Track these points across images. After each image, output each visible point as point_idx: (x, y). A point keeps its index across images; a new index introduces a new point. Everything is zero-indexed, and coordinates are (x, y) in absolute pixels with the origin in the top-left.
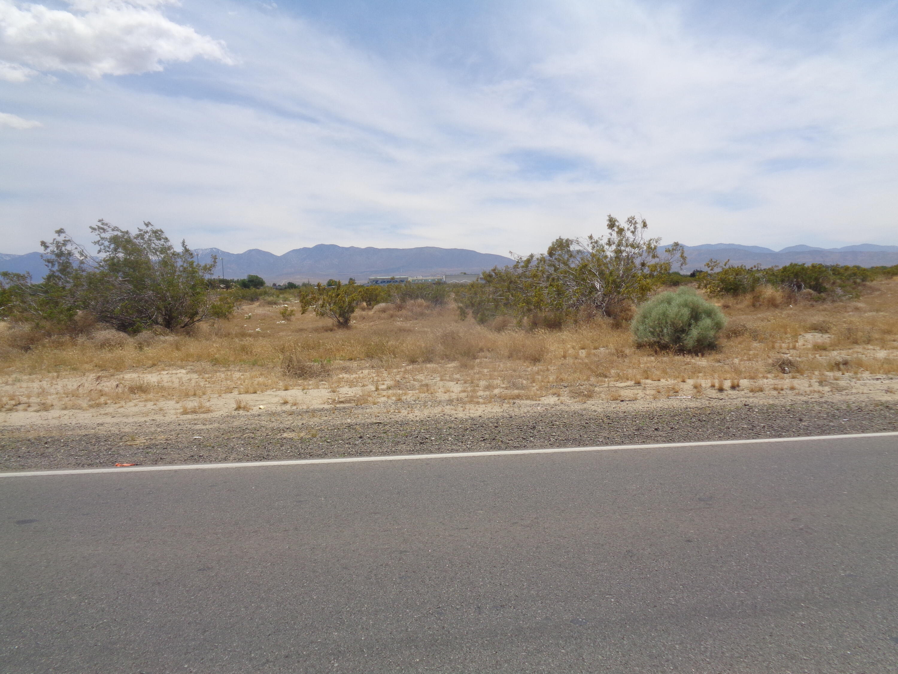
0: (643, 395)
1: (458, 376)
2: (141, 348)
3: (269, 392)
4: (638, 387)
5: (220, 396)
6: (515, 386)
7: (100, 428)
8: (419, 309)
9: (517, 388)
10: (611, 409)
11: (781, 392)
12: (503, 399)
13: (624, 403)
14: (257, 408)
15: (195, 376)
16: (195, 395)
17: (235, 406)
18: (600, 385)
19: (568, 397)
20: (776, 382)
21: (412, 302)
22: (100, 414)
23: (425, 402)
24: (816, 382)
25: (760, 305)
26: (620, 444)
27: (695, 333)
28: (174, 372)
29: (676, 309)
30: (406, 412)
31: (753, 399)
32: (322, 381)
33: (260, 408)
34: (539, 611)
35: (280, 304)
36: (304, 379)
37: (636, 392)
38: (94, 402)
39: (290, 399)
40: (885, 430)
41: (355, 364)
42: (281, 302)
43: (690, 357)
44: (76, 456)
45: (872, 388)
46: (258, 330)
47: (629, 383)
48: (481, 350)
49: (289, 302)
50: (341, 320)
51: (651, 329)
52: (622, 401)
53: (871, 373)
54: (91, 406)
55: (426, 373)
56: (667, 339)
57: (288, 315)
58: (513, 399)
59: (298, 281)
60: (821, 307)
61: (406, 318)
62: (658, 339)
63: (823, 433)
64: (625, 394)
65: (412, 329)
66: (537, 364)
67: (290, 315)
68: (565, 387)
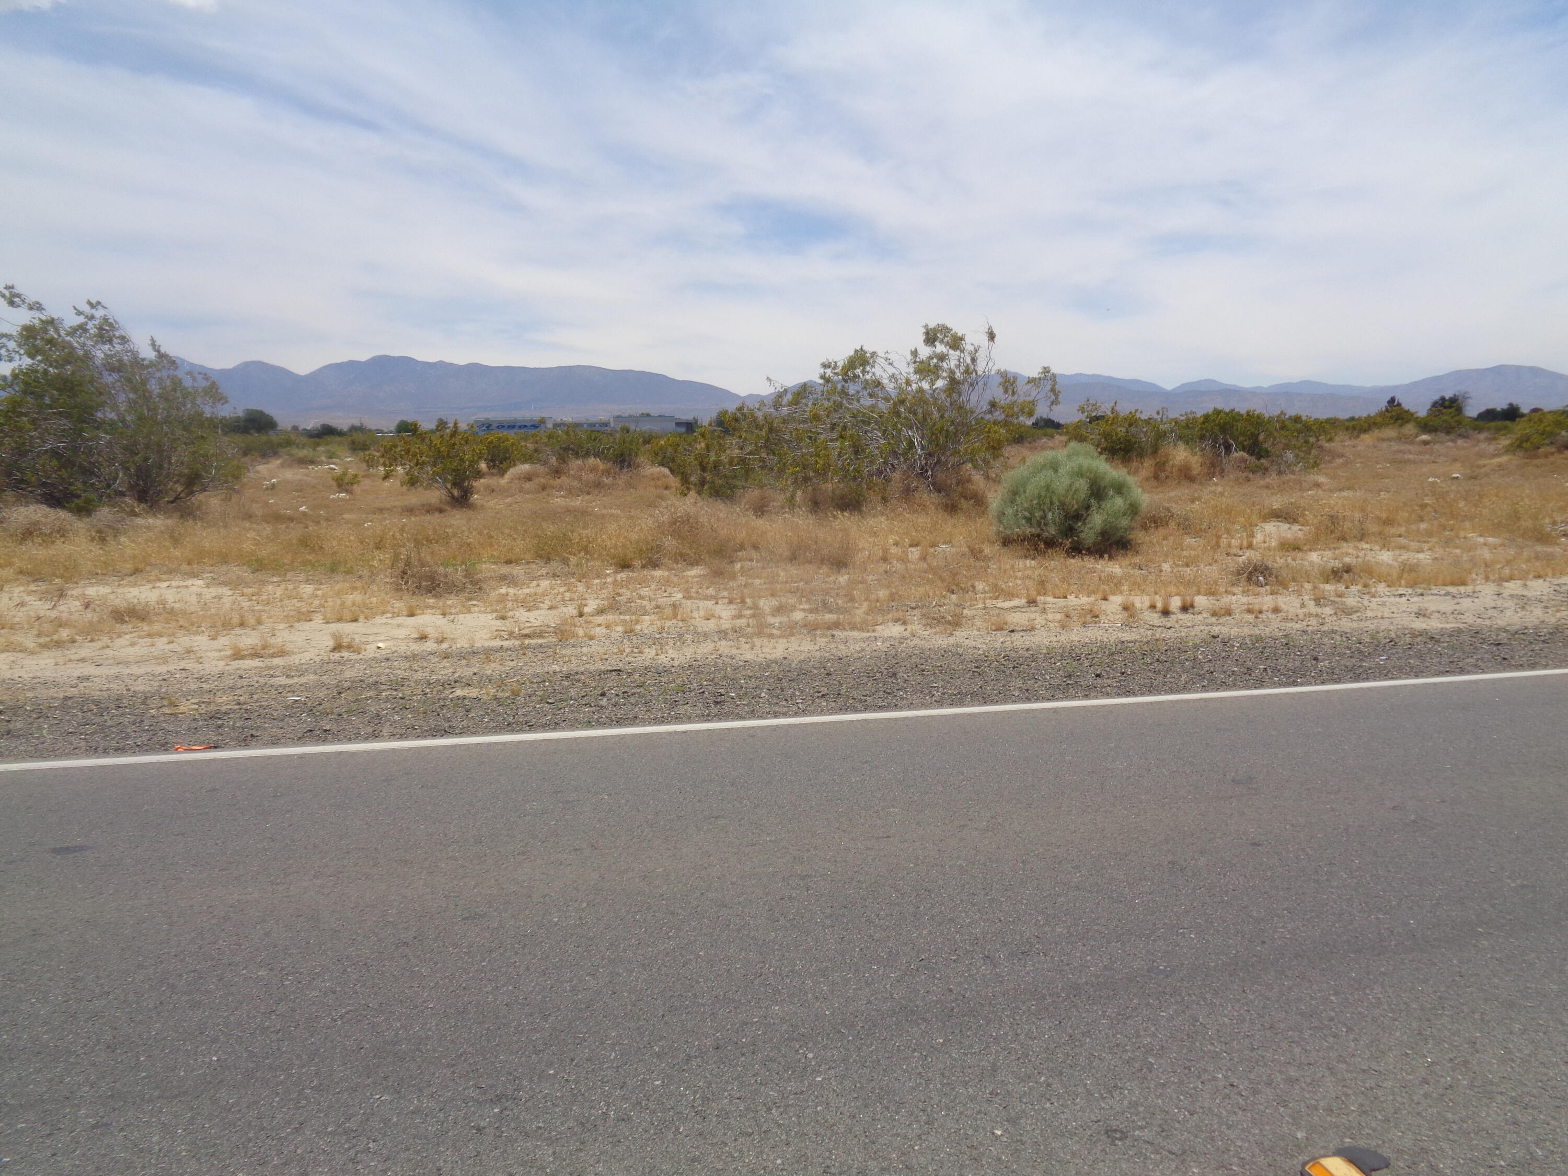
0: (1044, 622)
1: (711, 591)
2: (103, 540)
3: (379, 620)
4: (1033, 609)
5: (291, 626)
6: (826, 607)
7: (85, 684)
8: (591, 477)
9: (831, 612)
10: (998, 645)
11: (1260, 616)
12: (812, 628)
13: (1016, 636)
14: (374, 646)
15: (225, 591)
16: (242, 624)
17: (331, 643)
18: (971, 606)
19: (920, 626)
20: (1251, 599)
21: (579, 462)
22: (70, 660)
23: (680, 636)
24: (1310, 599)
25: (1167, 477)
26: (1049, 700)
27: (1097, 520)
28: (182, 583)
29: (1066, 481)
30: (653, 653)
31: (1219, 627)
32: (471, 599)
33: (379, 648)
34: (1089, 958)
35: (322, 463)
36: (435, 596)
37: (1033, 616)
38: (48, 639)
39: (430, 631)
40: (1447, 672)
41: (518, 571)
42: (324, 459)
43: (1092, 559)
44: (81, 734)
45: (1394, 609)
46: (303, 509)
47: (1016, 602)
48: (742, 547)
49: (338, 461)
50: (456, 493)
51: (1027, 514)
52: (1012, 631)
53: (1389, 586)
54: (45, 646)
55: (653, 587)
56: (1052, 530)
57: (347, 484)
58: (829, 628)
59: (342, 422)
60: (1262, 482)
61: (570, 492)
62: (1038, 531)
63: (1357, 678)
64: (1015, 620)
65: (589, 510)
66: (843, 570)
67: (352, 484)
68: (912, 608)
